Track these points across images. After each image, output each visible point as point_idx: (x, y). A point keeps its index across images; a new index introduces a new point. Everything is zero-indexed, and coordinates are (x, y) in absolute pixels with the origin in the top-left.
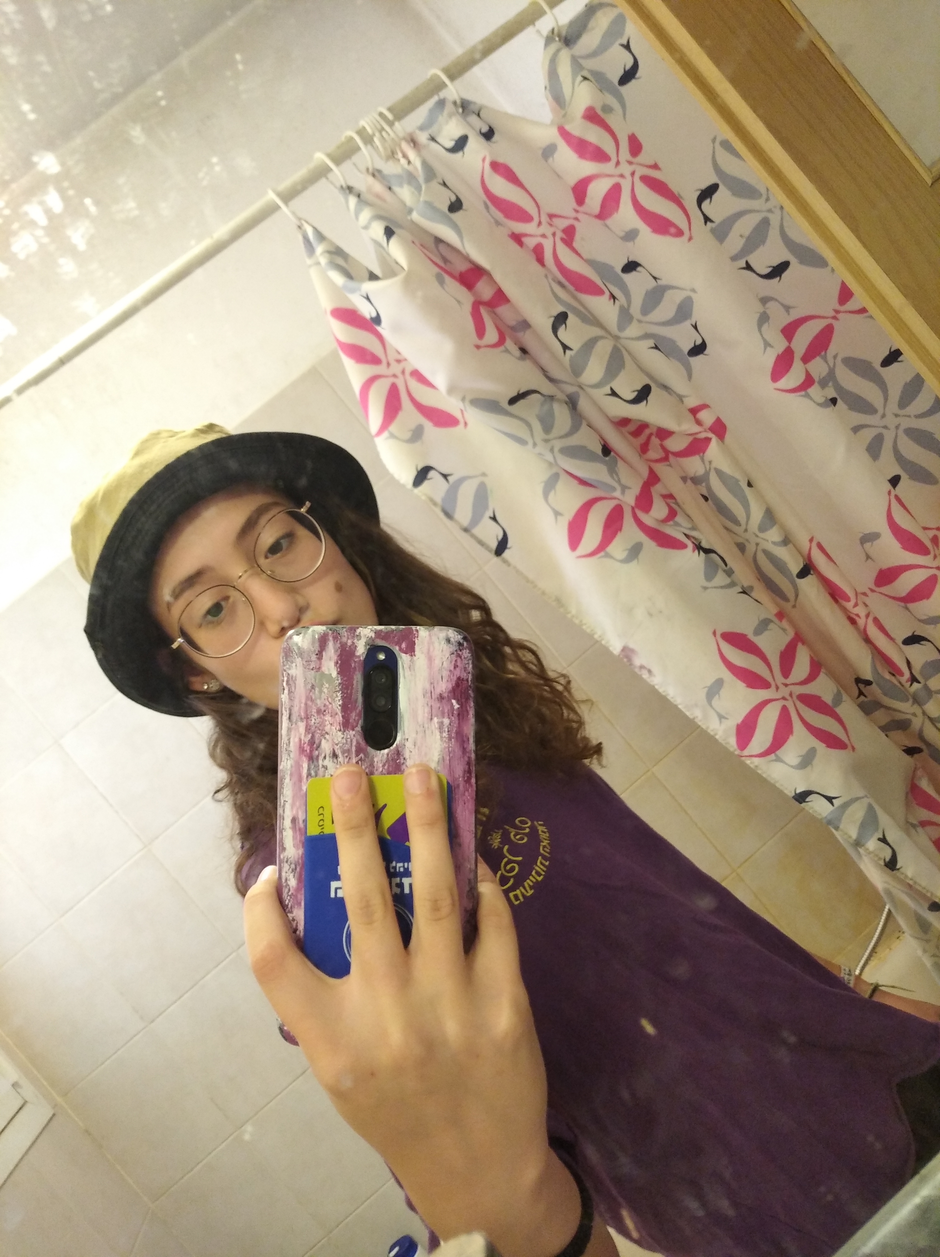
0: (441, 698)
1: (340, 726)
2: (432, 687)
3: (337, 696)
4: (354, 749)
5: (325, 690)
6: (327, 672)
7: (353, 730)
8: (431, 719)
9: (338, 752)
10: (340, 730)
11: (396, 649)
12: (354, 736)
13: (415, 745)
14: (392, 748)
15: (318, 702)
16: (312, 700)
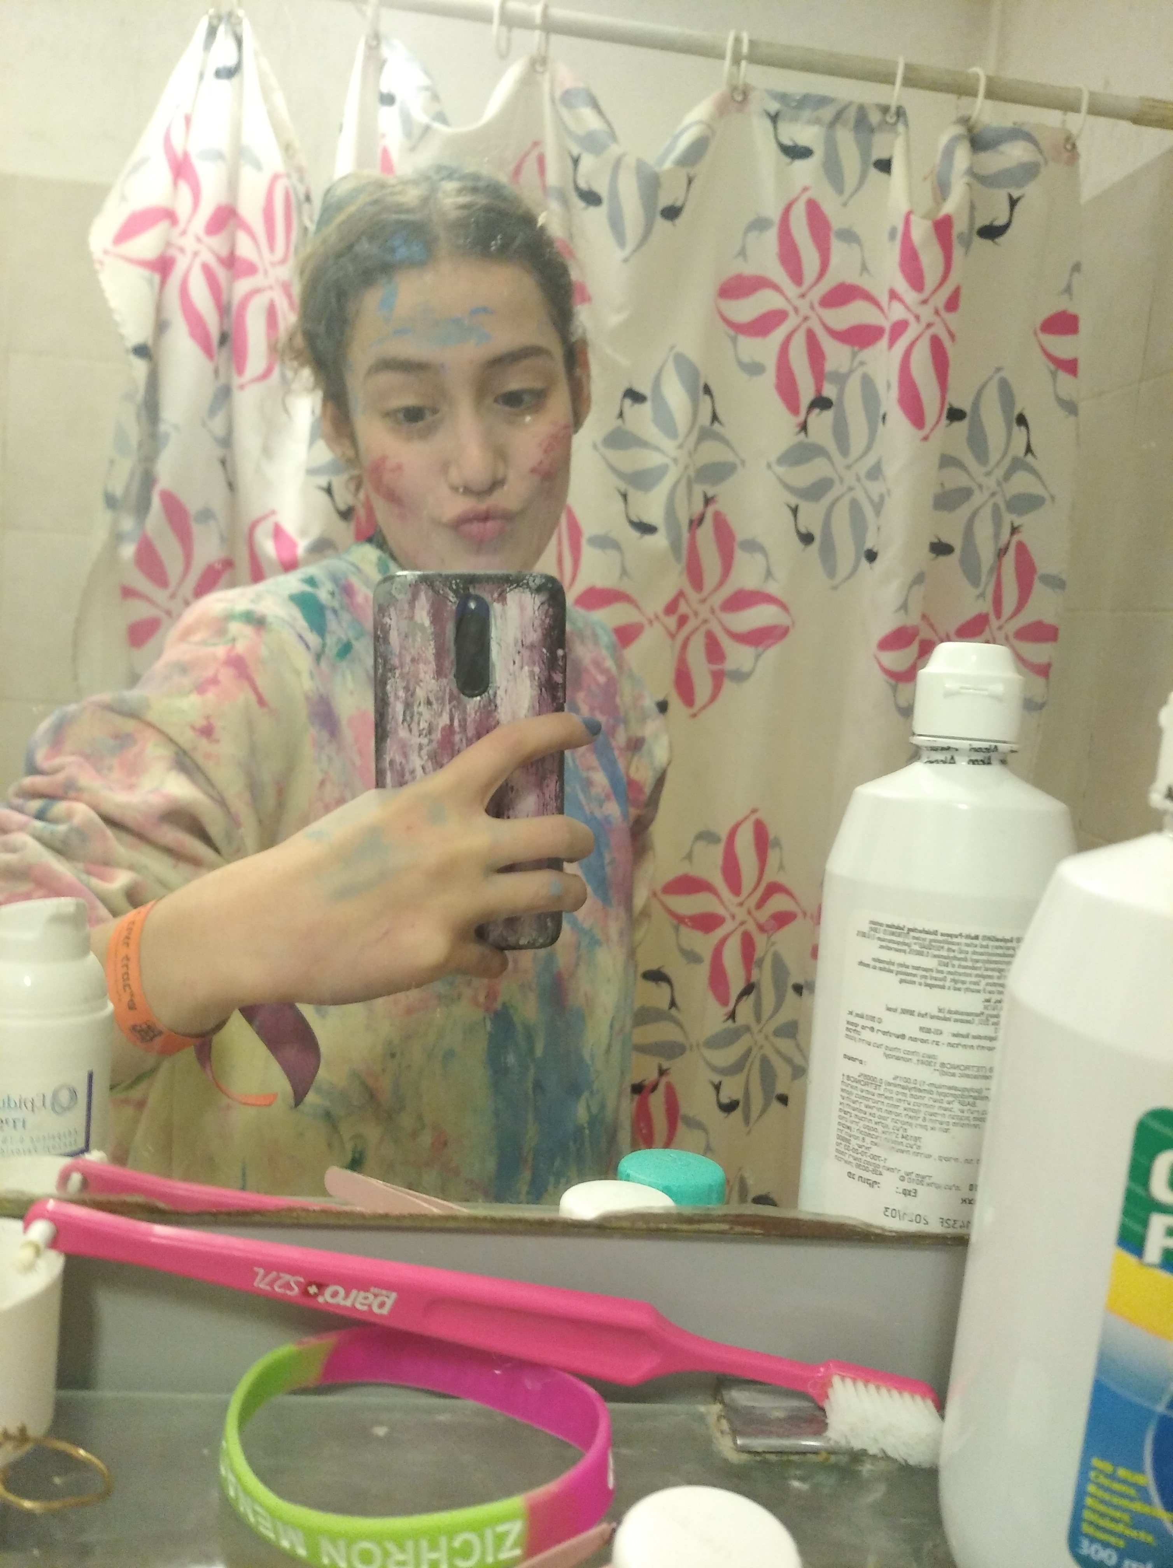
0: (532, 647)
1: (434, 674)
2: (524, 636)
3: (430, 645)
4: (447, 697)
5: (419, 640)
6: (419, 621)
7: (446, 677)
8: (522, 668)
9: (432, 699)
10: (434, 678)
11: (487, 597)
12: (449, 683)
13: (506, 693)
14: (486, 695)
15: (412, 651)
16: (406, 649)
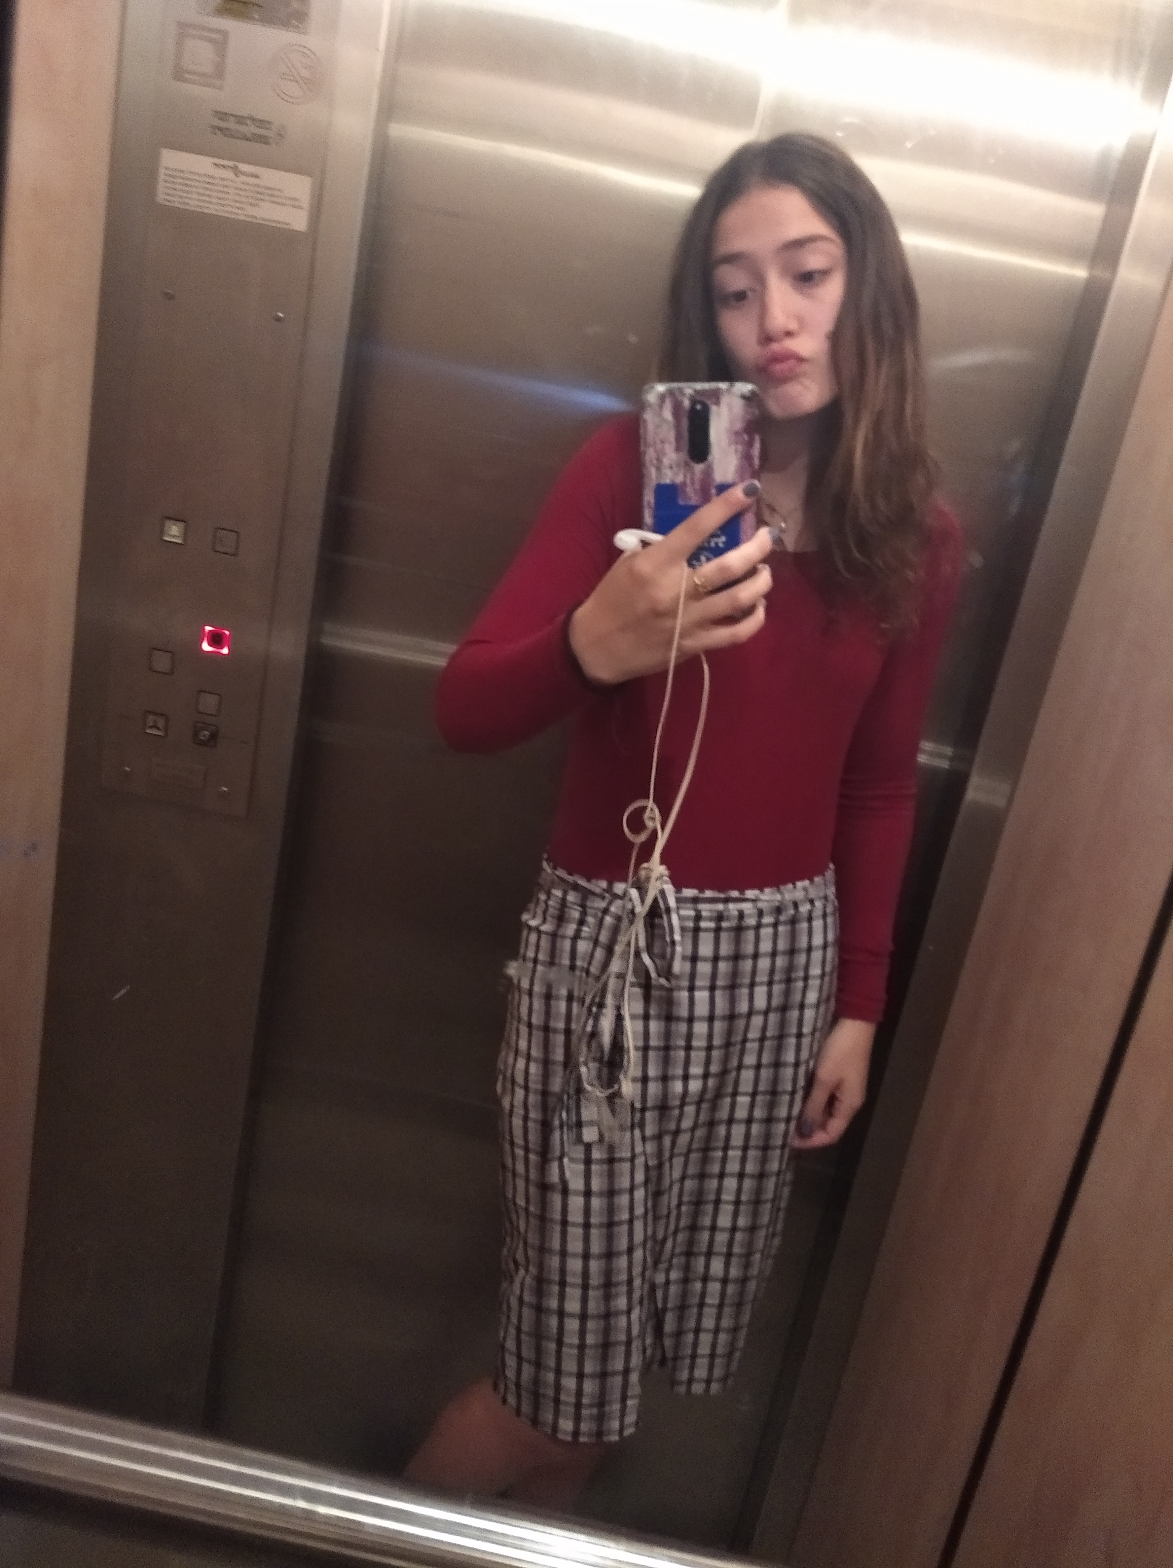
0: (737, 433)
1: (675, 449)
2: (731, 426)
3: (672, 432)
4: (682, 463)
5: (665, 428)
6: (665, 418)
7: (682, 450)
8: (731, 446)
9: (674, 465)
10: (674, 452)
11: (708, 402)
12: (684, 455)
13: (719, 462)
14: (706, 463)
15: (662, 435)
16: (657, 434)
